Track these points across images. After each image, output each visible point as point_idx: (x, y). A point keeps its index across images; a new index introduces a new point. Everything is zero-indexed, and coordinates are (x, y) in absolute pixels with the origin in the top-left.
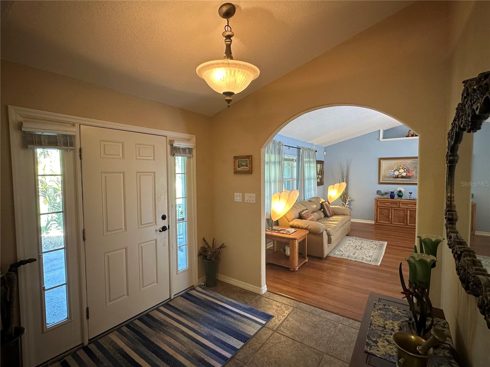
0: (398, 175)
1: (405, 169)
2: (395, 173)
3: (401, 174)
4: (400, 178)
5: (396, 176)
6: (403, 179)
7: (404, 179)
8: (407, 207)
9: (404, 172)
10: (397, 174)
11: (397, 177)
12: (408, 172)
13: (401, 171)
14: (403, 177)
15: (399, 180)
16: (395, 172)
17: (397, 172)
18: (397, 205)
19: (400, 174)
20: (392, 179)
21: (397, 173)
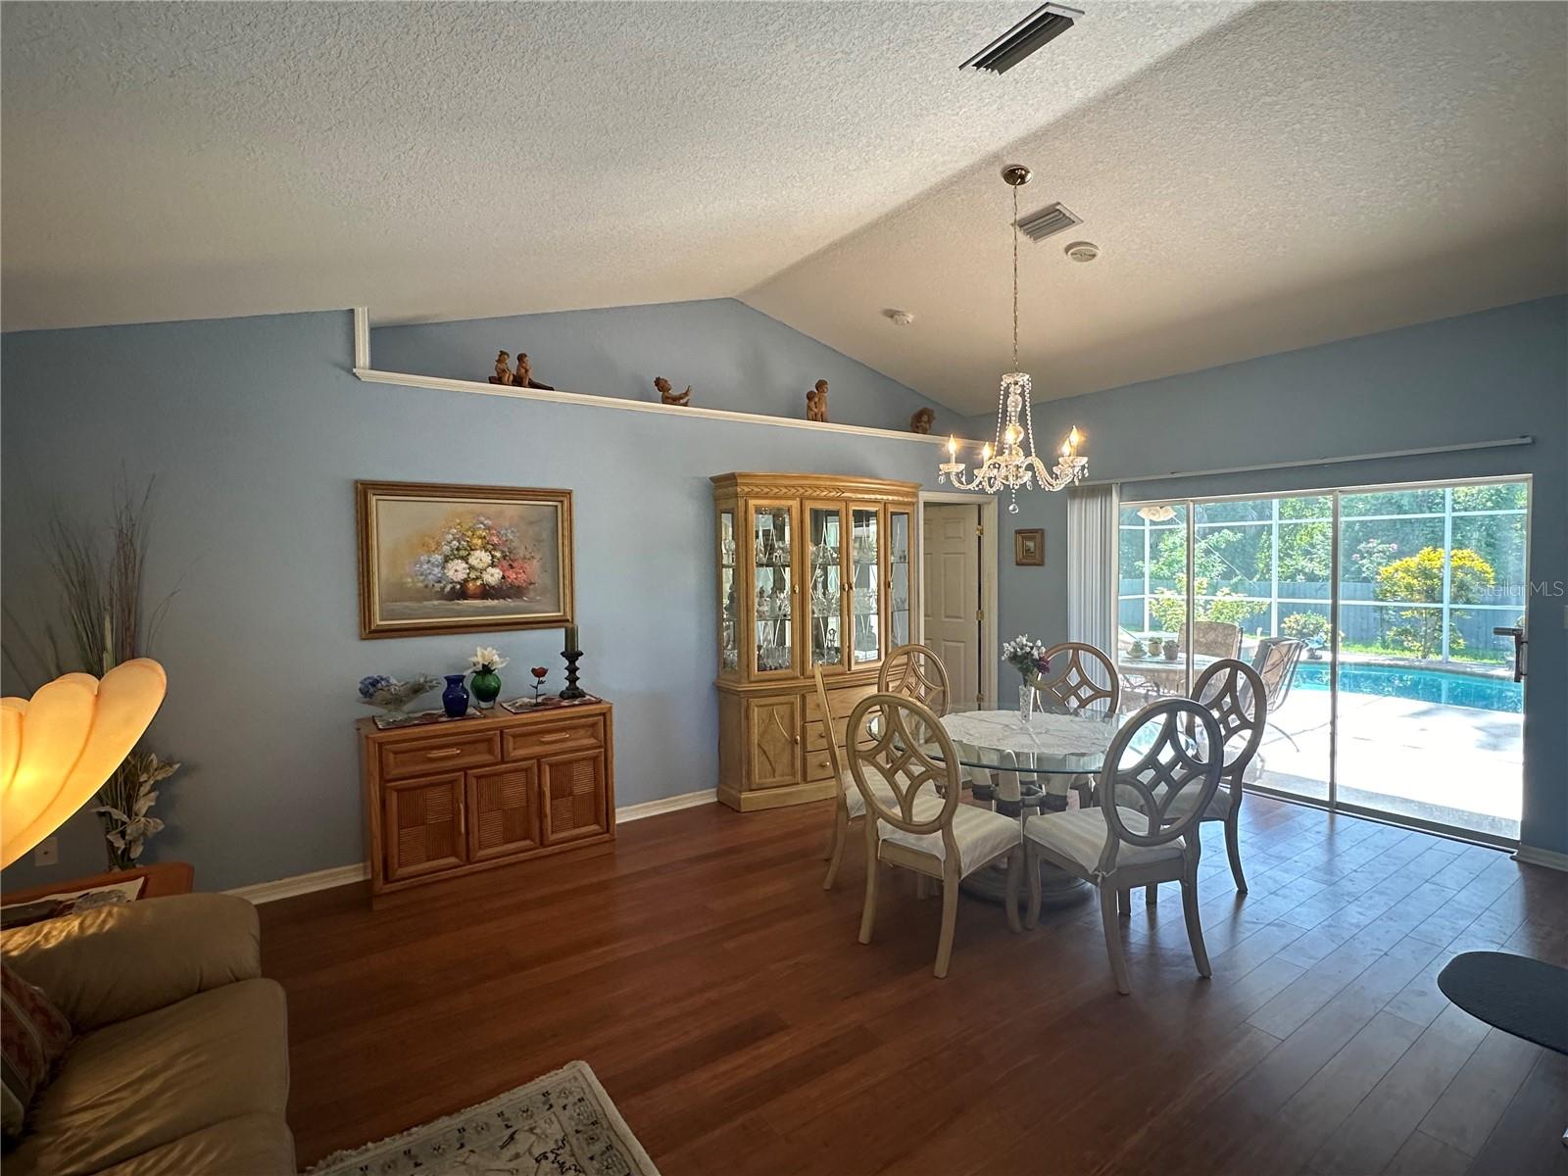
0: (466, 581)
1: (495, 547)
2: (450, 574)
3: (477, 578)
4: (474, 597)
5: (453, 588)
6: (489, 603)
7: (495, 602)
8: (538, 750)
9: (493, 565)
10: (461, 576)
11: (461, 592)
12: (511, 566)
13: (480, 558)
14: (487, 592)
15: (472, 609)
16: (449, 565)
17: (460, 565)
18: (491, 751)
19: (473, 576)
20: (436, 602)
21: (457, 571)
